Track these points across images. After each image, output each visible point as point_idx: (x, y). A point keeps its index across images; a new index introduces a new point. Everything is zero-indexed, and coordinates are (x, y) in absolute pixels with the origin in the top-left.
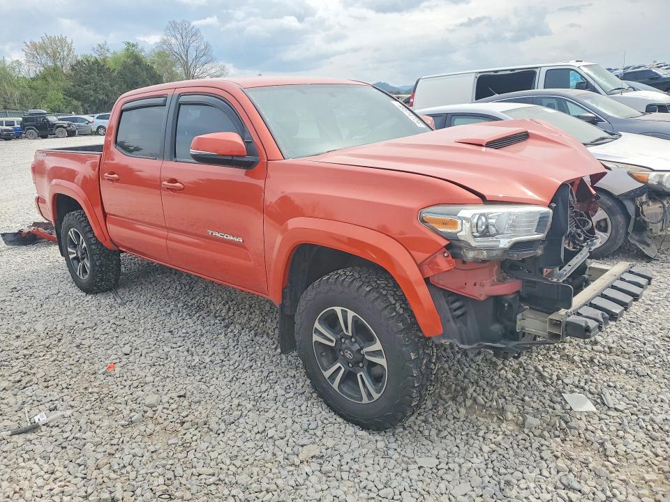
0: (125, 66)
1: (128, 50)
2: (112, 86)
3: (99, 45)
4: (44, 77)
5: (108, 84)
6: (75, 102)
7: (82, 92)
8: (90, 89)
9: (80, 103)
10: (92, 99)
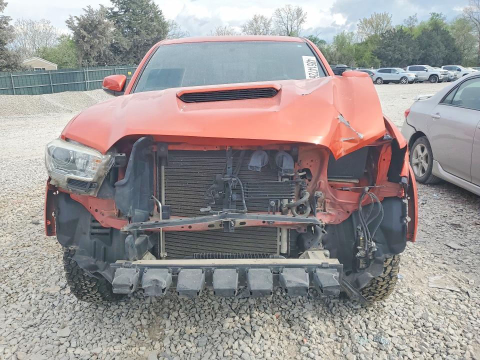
0: (424, 31)
1: (432, 19)
2: (407, 48)
3: (410, 17)
4: (366, 43)
5: (404, 46)
6: (377, 60)
7: (384, 52)
8: (390, 51)
9: (380, 61)
10: (390, 58)
